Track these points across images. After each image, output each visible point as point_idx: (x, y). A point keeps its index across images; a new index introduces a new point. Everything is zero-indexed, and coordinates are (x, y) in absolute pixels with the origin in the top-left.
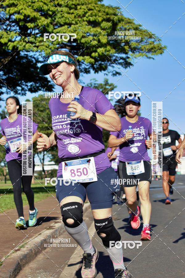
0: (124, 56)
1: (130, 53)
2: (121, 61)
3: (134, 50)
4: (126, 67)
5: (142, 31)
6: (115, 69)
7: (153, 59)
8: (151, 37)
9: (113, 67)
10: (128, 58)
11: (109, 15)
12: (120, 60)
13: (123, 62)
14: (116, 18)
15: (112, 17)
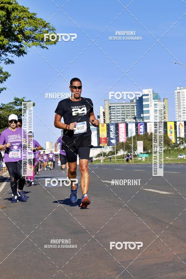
0: (17, 44)
1: (24, 42)
2: (15, 49)
3: (27, 38)
4: (19, 56)
5: (36, 20)
6: (7, 57)
7: (47, 48)
8: (45, 26)
9: (6, 55)
10: (21, 46)
11: (4, 4)
12: (13, 48)
13: (16, 51)
14: (10, 7)
15: (6, 6)
